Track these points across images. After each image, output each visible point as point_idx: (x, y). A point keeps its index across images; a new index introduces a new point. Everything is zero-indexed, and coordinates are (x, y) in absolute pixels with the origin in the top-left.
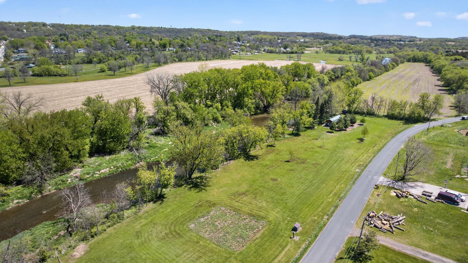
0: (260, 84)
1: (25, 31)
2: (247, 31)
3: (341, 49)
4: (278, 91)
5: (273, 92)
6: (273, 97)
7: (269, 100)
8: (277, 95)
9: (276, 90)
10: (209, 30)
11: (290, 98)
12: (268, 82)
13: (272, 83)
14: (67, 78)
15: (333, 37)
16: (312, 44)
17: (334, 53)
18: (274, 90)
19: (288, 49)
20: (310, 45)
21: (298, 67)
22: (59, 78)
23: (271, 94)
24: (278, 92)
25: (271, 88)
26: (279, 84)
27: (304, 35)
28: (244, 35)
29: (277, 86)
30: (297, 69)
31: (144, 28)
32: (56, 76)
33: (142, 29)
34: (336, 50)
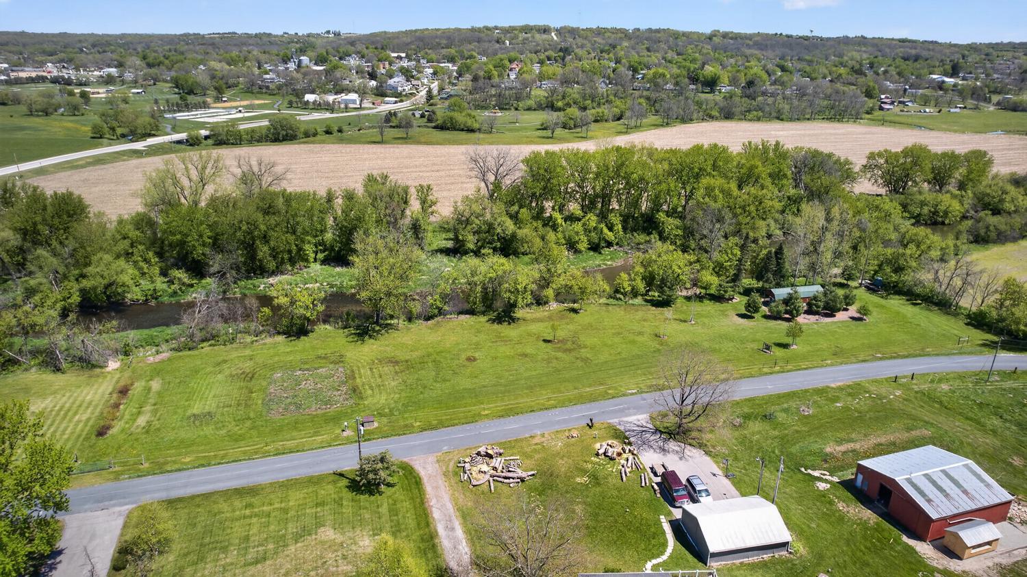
1: (508, 42)
14: (477, 135)
22: (463, 135)
31: (736, 37)
32: (462, 130)
33: (731, 38)
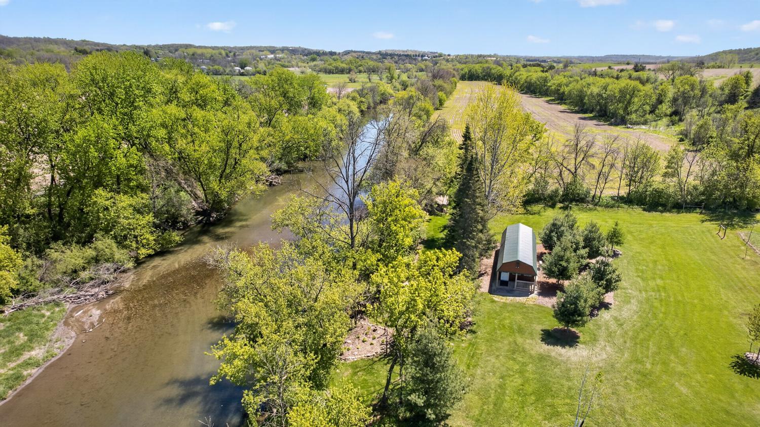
0: (164, 125)
2: (166, 45)
3: (344, 65)
4: (244, 146)
5: (227, 153)
6: (228, 171)
7: (214, 185)
8: (244, 161)
9: (235, 144)
10: (82, 40)
11: (284, 166)
12: (198, 113)
13: (217, 118)
15: (321, 52)
16: (289, 62)
17: (333, 73)
18: (229, 145)
19: (247, 68)
20: (286, 64)
21: (286, 80)
23: (218, 162)
24: (246, 152)
25: (214, 138)
26: (245, 118)
27: (273, 50)
28: (161, 52)
29: (240, 128)
30: (285, 86)
34: (337, 68)
